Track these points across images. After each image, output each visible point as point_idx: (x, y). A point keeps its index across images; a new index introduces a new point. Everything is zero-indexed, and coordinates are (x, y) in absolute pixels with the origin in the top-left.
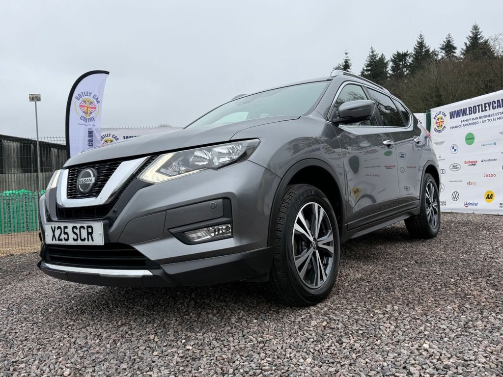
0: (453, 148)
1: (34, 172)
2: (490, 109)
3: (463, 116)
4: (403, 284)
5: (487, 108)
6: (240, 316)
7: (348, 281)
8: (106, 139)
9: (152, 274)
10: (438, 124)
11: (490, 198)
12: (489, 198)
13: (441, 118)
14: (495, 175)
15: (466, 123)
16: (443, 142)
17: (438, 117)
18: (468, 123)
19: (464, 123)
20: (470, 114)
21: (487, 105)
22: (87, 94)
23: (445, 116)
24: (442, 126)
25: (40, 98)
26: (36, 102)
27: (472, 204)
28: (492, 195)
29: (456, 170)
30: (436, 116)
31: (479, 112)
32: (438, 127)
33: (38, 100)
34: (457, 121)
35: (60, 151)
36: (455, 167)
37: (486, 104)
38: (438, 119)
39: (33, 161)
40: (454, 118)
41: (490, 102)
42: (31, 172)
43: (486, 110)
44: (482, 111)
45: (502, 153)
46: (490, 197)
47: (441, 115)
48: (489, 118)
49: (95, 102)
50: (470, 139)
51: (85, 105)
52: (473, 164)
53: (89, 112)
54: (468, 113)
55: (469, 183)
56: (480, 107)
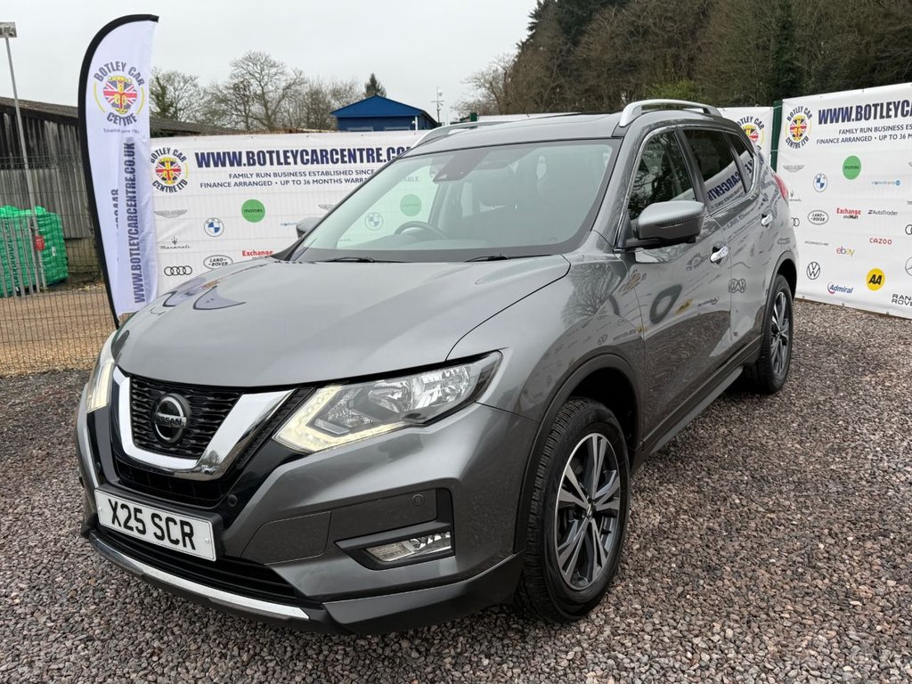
0: (819, 181)
1: (15, 168)
2: (896, 116)
3: (843, 121)
4: (736, 554)
5: (892, 113)
6: (459, 650)
7: (639, 536)
8: (161, 158)
9: (307, 617)
10: (795, 131)
11: (877, 282)
12: (874, 283)
13: (802, 121)
14: (890, 242)
15: (848, 135)
16: (800, 168)
17: (796, 116)
18: (852, 136)
19: (844, 136)
20: (857, 119)
21: (892, 107)
22: (118, 66)
23: (810, 117)
24: (801, 135)
25: (14, 30)
26: (7, 39)
27: (843, 290)
28: (880, 277)
29: (819, 222)
30: (792, 114)
31: (875, 118)
32: (794, 136)
33: (11, 35)
34: (832, 129)
35: (62, 126)
36: (818, 217)
37: (890, 103)
38: (795, 121)
39: (11, 146)
40: (826, 122)
41: (899, 102)
42: (9, 168)
43: (889, 116)
44: (882, 117)
45: (910, 203)
46: (876, 280)
47: (802, 115)
48: (893, 132)
49: (135, 83)
50: (852, 167)
51: (115, 90)
52: (853, 215)
53: (124, 104)
54: (853, 116)
55: (841, 250)
56: (879, 108)
